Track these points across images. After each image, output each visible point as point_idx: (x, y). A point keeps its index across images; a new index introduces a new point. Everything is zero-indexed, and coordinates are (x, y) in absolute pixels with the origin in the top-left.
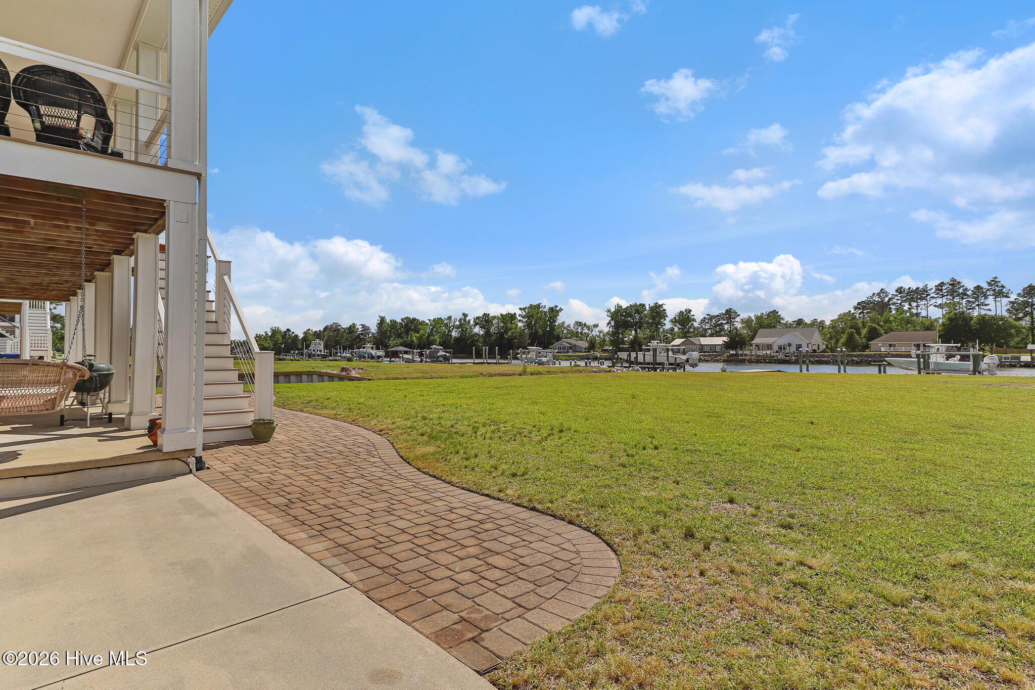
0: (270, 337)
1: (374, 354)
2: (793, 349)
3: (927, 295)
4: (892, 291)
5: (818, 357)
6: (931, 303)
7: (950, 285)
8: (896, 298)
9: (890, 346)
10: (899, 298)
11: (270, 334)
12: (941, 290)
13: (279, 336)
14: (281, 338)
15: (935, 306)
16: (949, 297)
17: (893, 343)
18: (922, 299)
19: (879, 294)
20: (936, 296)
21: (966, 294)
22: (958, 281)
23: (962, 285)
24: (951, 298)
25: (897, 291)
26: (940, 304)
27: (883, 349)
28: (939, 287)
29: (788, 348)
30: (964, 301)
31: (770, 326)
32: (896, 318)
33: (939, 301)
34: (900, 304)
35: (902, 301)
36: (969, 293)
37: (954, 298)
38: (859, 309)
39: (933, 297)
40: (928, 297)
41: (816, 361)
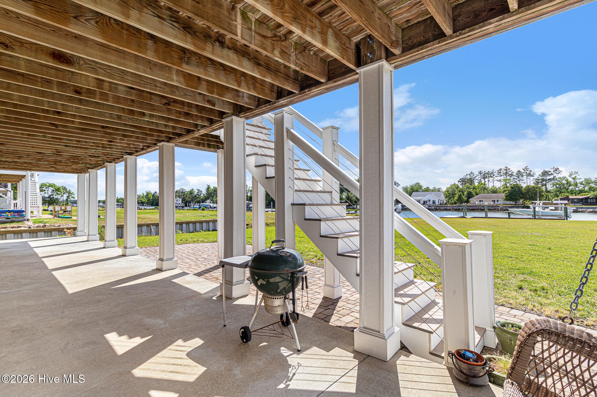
0: (145, 196)
1: (212, 206)
2: (431, 203)
3: (494, 175)
4: (476, 173)
5: (444, 207)
6: (495, 179)
7: (505, 170)
8: (478, 176)
9: (480, 201)
10: (480, 177)
11: (145, 194)
12: (500, 173)
13: (150, 196)
14: (152, 197)
15: (497, 181)
16: (504, 176)
17: (481, 200)
18: (491, 177)
19: (469, 174)
20: (498, 176)
21: (512, 175)
22: (508, 168)
23: (511, 170)
24: (505, 177)
25: (479, 173)
26: (500, 180)
27: (477, 203)
28: (499, 171)
29: (428, 202)
30: (512, 178)
31: (417, 191)
32: (479, 187)
33: (499, 178)
34: (480, 180)
35: (481, 178)
36: (514, 174)
37: (507, 176)
38: (461, 182)
39: (497, 176)
40: (494, 176)
41: (444, 209)
